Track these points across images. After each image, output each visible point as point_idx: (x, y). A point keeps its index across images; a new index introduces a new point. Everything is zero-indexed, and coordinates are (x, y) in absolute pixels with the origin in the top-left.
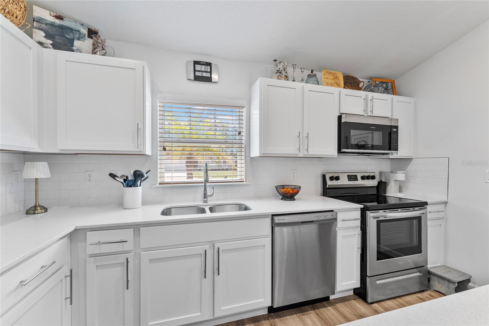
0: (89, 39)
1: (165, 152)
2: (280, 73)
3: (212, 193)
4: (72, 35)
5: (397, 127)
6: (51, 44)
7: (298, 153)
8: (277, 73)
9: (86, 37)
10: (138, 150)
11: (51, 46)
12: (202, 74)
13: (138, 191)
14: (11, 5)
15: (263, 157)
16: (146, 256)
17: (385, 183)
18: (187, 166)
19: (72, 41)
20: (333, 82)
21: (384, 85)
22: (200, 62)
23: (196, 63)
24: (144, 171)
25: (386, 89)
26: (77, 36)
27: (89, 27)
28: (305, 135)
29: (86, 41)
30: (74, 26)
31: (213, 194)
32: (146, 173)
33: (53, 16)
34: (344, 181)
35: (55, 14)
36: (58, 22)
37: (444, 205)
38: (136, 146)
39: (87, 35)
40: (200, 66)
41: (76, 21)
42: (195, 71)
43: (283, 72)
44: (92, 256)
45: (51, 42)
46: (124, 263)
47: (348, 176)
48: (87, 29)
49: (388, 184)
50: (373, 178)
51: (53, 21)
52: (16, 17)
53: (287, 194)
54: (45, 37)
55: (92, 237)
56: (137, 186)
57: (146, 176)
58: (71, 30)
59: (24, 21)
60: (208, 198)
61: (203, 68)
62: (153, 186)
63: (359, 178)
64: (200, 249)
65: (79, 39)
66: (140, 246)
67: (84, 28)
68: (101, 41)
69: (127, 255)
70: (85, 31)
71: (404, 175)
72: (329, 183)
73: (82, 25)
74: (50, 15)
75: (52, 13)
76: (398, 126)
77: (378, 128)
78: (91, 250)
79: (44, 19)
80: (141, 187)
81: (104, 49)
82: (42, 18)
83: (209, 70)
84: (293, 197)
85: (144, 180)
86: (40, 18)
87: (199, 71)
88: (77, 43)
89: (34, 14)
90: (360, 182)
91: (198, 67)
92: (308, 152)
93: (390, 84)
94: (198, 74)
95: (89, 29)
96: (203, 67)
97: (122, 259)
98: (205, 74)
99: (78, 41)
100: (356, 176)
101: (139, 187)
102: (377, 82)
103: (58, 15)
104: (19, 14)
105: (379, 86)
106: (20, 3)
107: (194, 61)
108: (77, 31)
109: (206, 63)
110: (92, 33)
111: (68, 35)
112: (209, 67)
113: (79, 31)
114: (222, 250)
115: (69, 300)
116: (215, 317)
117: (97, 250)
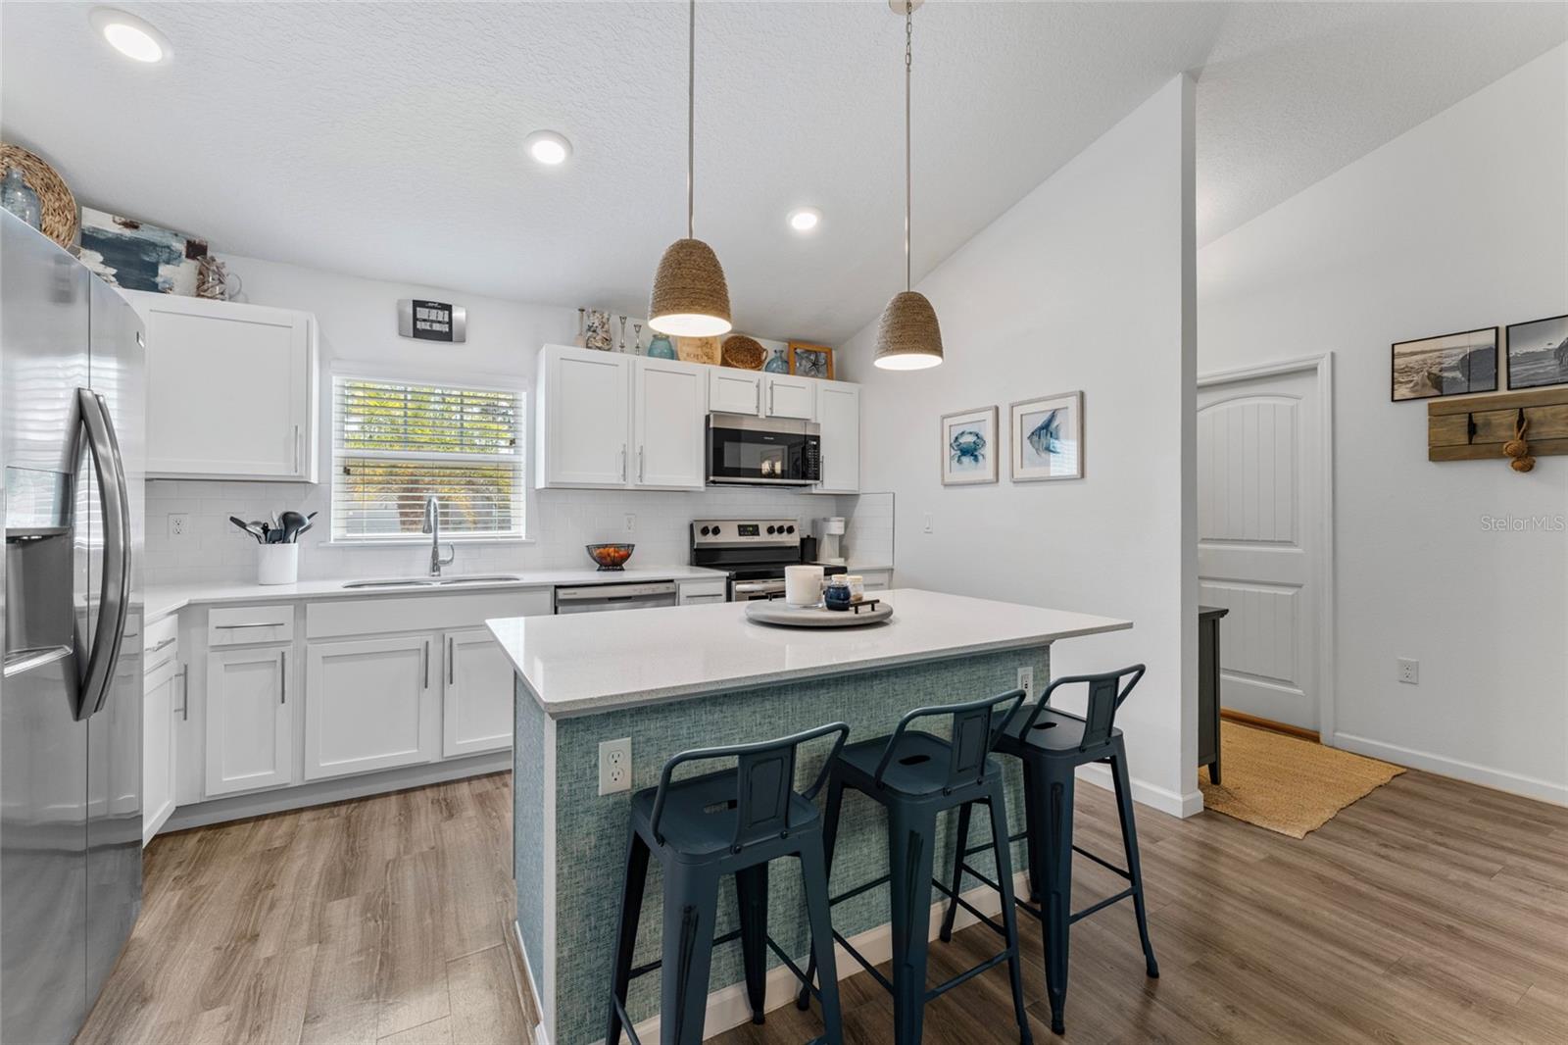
0: (189, 261)
1: (348, 477)
2: (594, 331)
3: (449, 559)
4: (154, 254)
5: (817, 438)
6: (113, 276)
7: (621, 482)
8: (589, 330)
9: (184, 257)
10: (298, 474)
11: (113, 279)
12: (431, 326)
13: (291, 554)
14: (51, 217)
15: (554, 489)
16: (316, 652)
17: (815, 539)
18: (402, 514)
19: (153, 269)
20: (699, 351)
21: (813, 357)
22: (428, 302)
23: (417, 304)
24: (304, 513)
25: (814, 364)
26: (165, 256)
27: (189, 238)
28: (638, 451)
29: (181, 265)
30: (159, 239)
31: (451, 560)
32: (309, 518)
33: (119, 224)
34: (729, 537)
35: (123, 219)
36: (128, 233)
37: (886, 575)
38: (293, 466)
39: (184, 253)
40: (427, 310)
41: (163, 228)
42: (415, 319)
43: (599, 330)
44: (216, 648)
45: (114, 271)
46: (275, 661)
47: (739, 526)
48: (185, 242)
49: (820, 542)
50: (790, 530)
51: (119, 232)
52: (58, 236)
53: (605, 558)
54: (102, 263)
55: (217, 617)
56: (289, 542)
57: (307, 522)
58: (154, 245)
59: (71, 242)
60: (442, 569)
61: (434, 314)
62: (321, 545)
63: (763, 529)
64: (417, 642)
65: (168, 262)
66: (305, 635)
67: (179, 242)
68: (217, 268)
69: (283, 649)
70: (180, 247)
71: (842, 524)
72: (700, 539)
73: (176, 235)
74: (114, 221)
75: (117, 219)
76: (819, 437)
77: (778, 438)
78: (216, 638)
79: (103, 230)
80: (296, 544)
81: (221, 282)
82: (98, 229)
83: (447, 319)
84: (620, 565)
85: (303, 531)
86: (94, 228)
87: (424, 320)
88: (164, 271)
89: (83, 223)
90: (763, 538)
91: (422, 313)
92: (641, 481)
93: (823, 355)
94: (420, 325)
95: (189, 242)
96: (434, 311)
97: (273, 654)
98: (437, 327)
99: (168, 266)
100: (757, 526)
101: (292, 544)
102: (798, 351)
103: (128, 221)
104: (63, 230)
105: (802, 358)
106: (66, 212)
107: (414, 301)
108: (164, 247)
109: (440, 304)
110: (196, 250)
111: (148, 256)
112: (447, 312)
113: (168, 247)
114: (459, 645)
115: (182, 713)
116: (445, 755)
117: (227, 638)
